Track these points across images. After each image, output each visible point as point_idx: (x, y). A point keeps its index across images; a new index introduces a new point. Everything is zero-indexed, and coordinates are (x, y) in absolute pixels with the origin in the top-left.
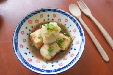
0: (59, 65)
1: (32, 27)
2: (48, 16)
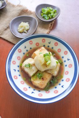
1: (31, 48)
2: (50, 43)
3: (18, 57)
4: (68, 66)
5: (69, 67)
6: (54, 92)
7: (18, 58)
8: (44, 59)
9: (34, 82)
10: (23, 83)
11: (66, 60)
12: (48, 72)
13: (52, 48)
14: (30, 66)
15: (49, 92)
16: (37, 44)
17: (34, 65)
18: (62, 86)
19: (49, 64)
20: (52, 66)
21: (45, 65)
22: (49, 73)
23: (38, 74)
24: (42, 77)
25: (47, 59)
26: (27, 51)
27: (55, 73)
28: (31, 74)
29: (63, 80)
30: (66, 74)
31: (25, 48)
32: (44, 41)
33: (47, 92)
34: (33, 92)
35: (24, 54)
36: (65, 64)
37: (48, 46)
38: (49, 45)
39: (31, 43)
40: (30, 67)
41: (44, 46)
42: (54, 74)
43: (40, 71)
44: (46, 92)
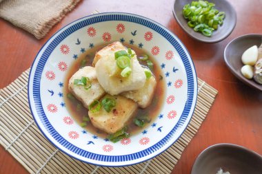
4: (173, 84)
5: (177, 86)
6: (141, 142)
7: (62, 66)
8: (115, 63)
9: (95, 118)
10: (70, 123)
11: (171, 71)
12: (128, 96)
13: (141, 45)
14: (86, 82)
15: (129, 142)
16: (107, 37)
17: (96, 80)
18: (159, 129)
19: (128, 74)
20: (134, 81)
21: (118, 78)
22: (129, 99)
23: (104, 101)
24: (114, 108)
25: (123, 63)
26: (83, 50)
27: (145, 99)
28: (88, 101)
29: (161, 116)
30: (169, 102)
32: (121, 28)
33: (125, 141)
34: (90, 142)
35: (75, 57)
36: (167, 80)
37: (132, 42)
38: (132, 38)
39: (92, 32)
40: (85, 84)
41: (122, 41)
42: (141, 101)
43: (109, 95)
44: (123, 143)
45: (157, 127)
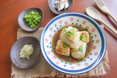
0: (71, 67)
3: (50, 35)
18: (91, 59)
29: (91, 54)
31: (56, 26)
45: (90, 58)
